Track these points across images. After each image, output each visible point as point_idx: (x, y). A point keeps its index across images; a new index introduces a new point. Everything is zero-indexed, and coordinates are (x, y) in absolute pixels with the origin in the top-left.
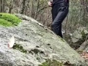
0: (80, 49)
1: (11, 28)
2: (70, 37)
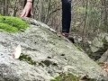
1: (17, 35)
2: (88, 46)
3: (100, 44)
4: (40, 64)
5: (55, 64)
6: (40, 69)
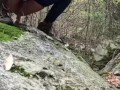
2: (91, 54)
3: (104, 52)
4: (34, 76)
5: (51, 76)
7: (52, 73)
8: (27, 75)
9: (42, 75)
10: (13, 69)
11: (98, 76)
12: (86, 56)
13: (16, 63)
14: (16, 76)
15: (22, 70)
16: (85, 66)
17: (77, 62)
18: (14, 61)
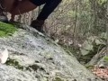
0: (91, 63)
2: (79, 49)
3: (90, 47)
4: (27, 69)
5: (42, 69)
6: (27, 74)
7: (44, 66)
8: (21, 68)
9: (35, 67)
10: (8, 63)
11: (85, 69)
12: (74, 50)
13: (11, 57)
14: (11, 68)
15: (17, 63)
16: (73, 60)
17: (66, 56)
18: (9, 55)
